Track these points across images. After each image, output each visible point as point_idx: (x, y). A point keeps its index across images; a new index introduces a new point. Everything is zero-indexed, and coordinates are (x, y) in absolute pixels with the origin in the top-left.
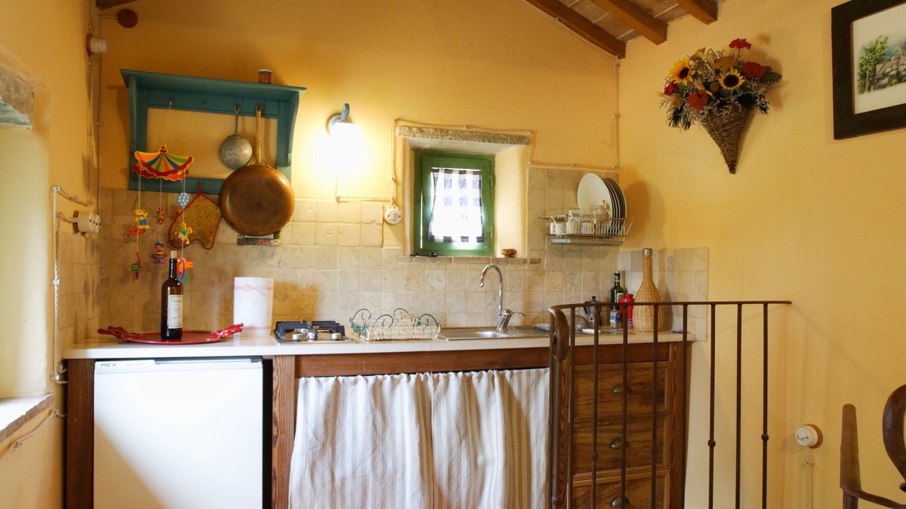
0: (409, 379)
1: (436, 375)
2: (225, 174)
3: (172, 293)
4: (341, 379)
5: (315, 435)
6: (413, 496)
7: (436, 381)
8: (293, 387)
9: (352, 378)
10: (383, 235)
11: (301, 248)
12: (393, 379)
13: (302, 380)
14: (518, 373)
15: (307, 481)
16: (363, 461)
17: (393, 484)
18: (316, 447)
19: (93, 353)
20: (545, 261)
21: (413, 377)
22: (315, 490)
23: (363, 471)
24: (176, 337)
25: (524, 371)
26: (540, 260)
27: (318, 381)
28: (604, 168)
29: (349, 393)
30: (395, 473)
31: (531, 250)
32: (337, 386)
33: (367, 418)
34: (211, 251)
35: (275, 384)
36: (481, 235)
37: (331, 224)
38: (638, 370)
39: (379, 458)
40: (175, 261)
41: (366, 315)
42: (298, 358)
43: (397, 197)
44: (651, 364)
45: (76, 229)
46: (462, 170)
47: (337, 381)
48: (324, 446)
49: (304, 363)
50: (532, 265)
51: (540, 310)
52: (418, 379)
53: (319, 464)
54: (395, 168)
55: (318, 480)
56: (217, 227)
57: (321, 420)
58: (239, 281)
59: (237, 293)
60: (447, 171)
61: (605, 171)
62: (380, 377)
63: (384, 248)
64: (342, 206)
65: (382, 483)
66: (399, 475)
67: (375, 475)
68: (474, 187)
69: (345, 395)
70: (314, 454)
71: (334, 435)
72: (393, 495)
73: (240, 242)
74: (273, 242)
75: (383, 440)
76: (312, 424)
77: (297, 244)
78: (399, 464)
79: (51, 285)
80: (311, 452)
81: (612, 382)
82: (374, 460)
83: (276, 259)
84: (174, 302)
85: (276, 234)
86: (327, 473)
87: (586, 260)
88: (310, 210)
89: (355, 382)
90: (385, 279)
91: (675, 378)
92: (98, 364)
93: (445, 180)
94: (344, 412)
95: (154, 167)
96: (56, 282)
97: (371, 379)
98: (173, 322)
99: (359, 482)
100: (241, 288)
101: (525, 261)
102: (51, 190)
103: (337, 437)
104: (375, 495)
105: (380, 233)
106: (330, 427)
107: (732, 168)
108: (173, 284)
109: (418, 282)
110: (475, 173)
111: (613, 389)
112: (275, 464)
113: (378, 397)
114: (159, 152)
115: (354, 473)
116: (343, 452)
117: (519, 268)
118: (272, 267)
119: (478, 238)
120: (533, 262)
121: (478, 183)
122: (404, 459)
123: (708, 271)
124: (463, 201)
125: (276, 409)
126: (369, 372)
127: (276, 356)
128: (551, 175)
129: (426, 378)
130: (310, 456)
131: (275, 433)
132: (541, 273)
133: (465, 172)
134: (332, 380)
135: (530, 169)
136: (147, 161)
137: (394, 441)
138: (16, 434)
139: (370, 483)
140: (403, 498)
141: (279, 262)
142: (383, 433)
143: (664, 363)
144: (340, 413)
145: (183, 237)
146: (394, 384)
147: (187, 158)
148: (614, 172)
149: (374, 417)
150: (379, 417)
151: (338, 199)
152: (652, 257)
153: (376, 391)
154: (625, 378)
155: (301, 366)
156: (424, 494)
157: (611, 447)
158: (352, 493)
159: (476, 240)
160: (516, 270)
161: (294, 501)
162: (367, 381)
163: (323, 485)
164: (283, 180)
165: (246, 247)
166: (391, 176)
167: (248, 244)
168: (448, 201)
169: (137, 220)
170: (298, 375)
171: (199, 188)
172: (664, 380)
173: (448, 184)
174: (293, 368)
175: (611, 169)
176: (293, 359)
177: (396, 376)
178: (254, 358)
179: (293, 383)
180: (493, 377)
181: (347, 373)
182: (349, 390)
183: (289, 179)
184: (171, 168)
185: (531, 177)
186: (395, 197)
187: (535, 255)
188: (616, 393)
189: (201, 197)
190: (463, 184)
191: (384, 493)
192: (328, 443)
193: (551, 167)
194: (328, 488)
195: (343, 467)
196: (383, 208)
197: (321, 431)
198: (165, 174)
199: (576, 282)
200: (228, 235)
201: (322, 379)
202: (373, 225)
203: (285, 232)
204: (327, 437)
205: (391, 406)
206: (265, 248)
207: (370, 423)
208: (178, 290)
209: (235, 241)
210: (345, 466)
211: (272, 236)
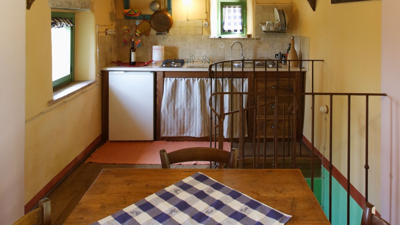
0: (198, 80)
1: (207, 79)
2: (152, 13)
3: (132, 52)
4: (177, 78)
5: (169, 95)
6: (199, 116)
7: (207, 81)
8: (162, 80)
9: (180, 79)
10: (202, 31)
11: (176, 36)
12: (193, 79)
13: (165, 78)
14: (236, 80)
15: (166, 109)
16: (184, 104)
17: (193, 112)
18: (169, 99)
19: (109, 69)
20: (262, 39)
21: (199, 79)
22: (168, 112)
23: (184, 107)
24: (133, 64)
25: (238, 79)
26: (260, 38)
27: (170, 79)
28: (287, 4)
29: (180, 83)
30: (194, 109)
31: (256, 35)
32: (176, 81)
33: (185, 91)
34: (148, 37)
35: (157, 79)
36: (241, 29)
37: (185, 28)
38: (282, 81)
39: (188, 104)
40: (134, 42)
41: (194, 58)
42: (164, 72)
43: (207, 18)
44: (287, 79)
45: (106, 34)
46: (235, 6)
47: (176, 79)
48: (171, 98)
49: (166, 73)
50: (257, 40)
51: (260, 56)
52: (201, 80)
53: (170, 104)
54: (206, 8)
55: (169, 109)
56: (150, 30)
57: (170, 91)
58: (154, 47)
59: (153, 51)
60: (229, 7)
61: (287, 5)
62: (189, 79)
63: (203, 35)
64: (189, 21)
65: (190, 111)
66: (195, 109)
67: (187, 109)
68: (239, 12)
69: (178, 83)
70: (168, 101)
71: (175, 95)
72: (193, 115)
73: (157, 34)
74: (167, 34)
75: (190, 98)
76: (168, 92)
77: (175, 34)
78: (195, 106)
79: (96, 51)
80: (167, 100)
81: (272, 85)
82: (187, 104)
83: (168, 39)
84: (133, 54)
85: (168, 31)
86: (172, 107)
87: (279, 38)
88: (178, 24)
89: (182, 80)
90: (203, 45)
91: (298, 84)
92: (110, 72)
93: (228, 10)
94: (178, 89)
95: (129, 13)
96: (98, 50)
97: (186, 79)
98: (133, 60)
99: (182, 110)
100: (155, 49)
101: (254, 39)
102: (96, 26)
103: (176, 96)
104: (187, 115)
105: (201, 30)
106: (173, 93)
107: (314, 9)
108: (133, 49)
109: (215, 46)
110: (239, 7)
111: (272, 87)
112: (157, 103)
113: (189, 85)
114: (131, 9)
115: (181, 107)
116: (178, 101)
117: (252, 41)
118: (167, 41)
119: (240, 30)
120: (257, 39)
121: (240, 10)
122: (196, 104)
123: (309, 46)
124: (235, 17)
125: (157, 87)
126: (186, 77)
127: (157, 71)
128: (264, 8)
129: (204, 80)
130: (167, 101)
131: (157, 94)
132: (261, 43)
133: (235, 7)
134: (174, 79)
135: (256, 6)
136: (127, 12)
137: (194, 99)
138: (85, 90)
139: (186, 111)
140: (196, 117)
141: (169, 40)
142: (190, 96)
143: (293, 79)
144: (177, 89)
145: (137, 34)
146: (194, 81)
147: (138, 10)
148: (291, 5)
149: (187, 91)
150: (189, 91)
151: (188, 20)
152: (294, 39)
153: (188, 83)
154: (277, 83)
155: (165, 74)
156: (202, 116)
157: (271, 107)
158: (180, 114)
159: (240, 31)
160: (250, 42)
161: (162, 114)
162: (185, 80)
163: (171, 111)
164: (169, 15)
165: (159, 36)
166: (205, 11)
167: (159, 35)
168: (229, 18)
169: (124, 30)
170: (164, 77)
171: (144, 18)
172: (293, 85)
173: (230, 11)
174: (162, 75)
175: (289, 4)
176: (163, 72)
177: (194, 79)
178: (151, 72)
179: (162, 79)
180: (227, 81)
181: (179, 77)
182: (180, 82)
183: (171, 14)
184: (134, 13)
185: (256, 9)
186: (206, 18)
187: (258, 37)
188: (273, 89)
189: (144, 21)
190: (235, 11)
191: (190, 115)
192: (173, 98)
193: (264, 5)
194: (173, 111)
195: (177, 105)
196: (203, 22)
197: (170, 94)
198: (133, 15)
199: (274, 47)
200: (153, 32)
201: (171, 78)
202: (199, 27)
203: (171, 31)
204: (172, 96)
205: (193, 88)
206: (164, 36)
207: (186, 93)
208: (134, 51)
209: (155, 34)
210: (178, 106)
211: (166, 32)
